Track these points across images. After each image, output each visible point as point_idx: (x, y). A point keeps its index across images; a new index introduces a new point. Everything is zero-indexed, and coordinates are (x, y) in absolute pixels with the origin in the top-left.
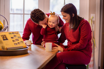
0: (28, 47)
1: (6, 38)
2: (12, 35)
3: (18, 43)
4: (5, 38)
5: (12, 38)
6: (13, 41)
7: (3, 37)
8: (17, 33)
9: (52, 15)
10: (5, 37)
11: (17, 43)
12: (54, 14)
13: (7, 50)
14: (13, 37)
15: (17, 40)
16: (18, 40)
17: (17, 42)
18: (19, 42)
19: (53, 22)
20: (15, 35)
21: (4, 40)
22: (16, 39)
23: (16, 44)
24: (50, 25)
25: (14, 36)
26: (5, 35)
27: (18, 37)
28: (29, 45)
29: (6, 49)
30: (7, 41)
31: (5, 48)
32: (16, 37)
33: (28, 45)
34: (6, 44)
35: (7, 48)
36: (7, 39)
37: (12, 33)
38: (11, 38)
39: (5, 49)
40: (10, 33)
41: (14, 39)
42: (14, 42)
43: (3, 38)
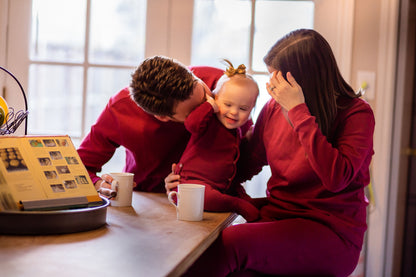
0: (108, 202)
1: (20, 160)
2: (45, 151)
3: (68, 182)
4: (14, 163)
5: (43, 161)
6: (48, 174)
7: (8, 155)
8: (64, 143)
9: (236, 76)
10: (16, 159)
11: (63, 183)
12: (241, 71)
13: (22, 209)
14: (49, 156)
15: (63, 170)
16: (68, 172)
17: (61, 179)
18: (69, 177)
19: (243, 104)
20: (56, 149)
21: (10, 168)
22: (59, 168)
23: (60, 186)
24: (230, 116)
25: (53, 153)
26: (14, 151)
27: (68, 159)
28: (111, 191)
29: (18, 205)
30: (23, 172)
31: (14, 204)
32: (61, 158)
33: (107, 194)
34: (21, 188)
35: (21, 203)
36: (22, 166)
37: (44, 141)
38: (38, 162)
39: (15, 208)
40: (35, 143)
41: (52, 167)
42: (52, 177)
43: (8, 160)
